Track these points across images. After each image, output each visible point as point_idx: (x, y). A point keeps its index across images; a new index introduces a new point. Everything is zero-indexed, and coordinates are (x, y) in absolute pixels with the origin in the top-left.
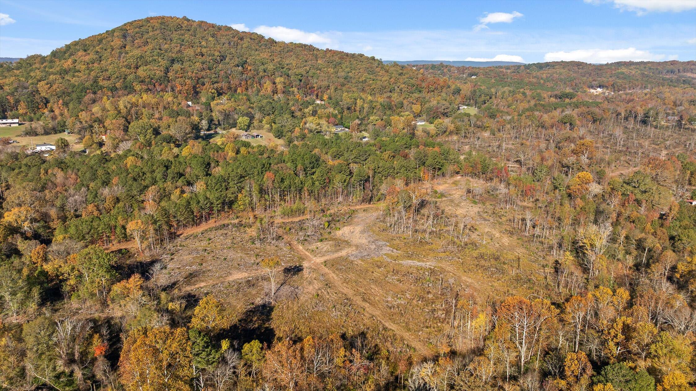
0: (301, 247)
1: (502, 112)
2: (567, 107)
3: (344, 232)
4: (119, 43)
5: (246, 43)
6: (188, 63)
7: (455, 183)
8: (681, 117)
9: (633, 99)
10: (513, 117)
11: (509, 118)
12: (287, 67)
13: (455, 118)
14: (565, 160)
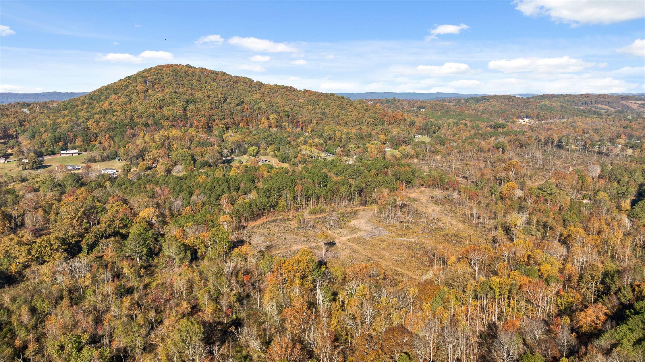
0: (330, 232)
1: (449, 140)
2: (500, 135)
3: (354, 223)
4: (142, 88)
5: (240, 86)
6: (200, 103)
7: (421, 192)
8: (585, 142)
9: (552, 128)
10: (458, 144)
11: (455, 144)
12: (276, 105)
13: (415, 145)
14: (498, 175)
